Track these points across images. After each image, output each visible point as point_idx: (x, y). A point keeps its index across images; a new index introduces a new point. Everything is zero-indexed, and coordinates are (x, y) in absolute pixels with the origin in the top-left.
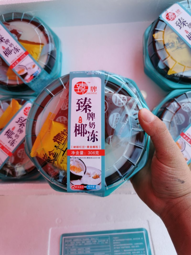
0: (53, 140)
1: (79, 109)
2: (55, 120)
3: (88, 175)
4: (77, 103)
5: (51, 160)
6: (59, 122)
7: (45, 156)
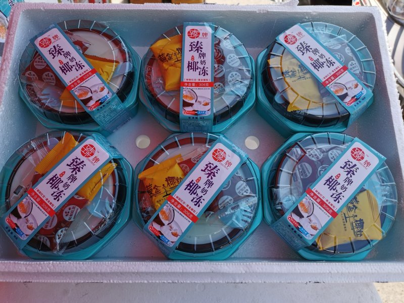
0: (166, 178)
1: (204, 171)
2: (179, 164)
3: (170, 228)
4: (206, 165)
5: (151, 193)
6: (181, 168)
7: (149, 186)
